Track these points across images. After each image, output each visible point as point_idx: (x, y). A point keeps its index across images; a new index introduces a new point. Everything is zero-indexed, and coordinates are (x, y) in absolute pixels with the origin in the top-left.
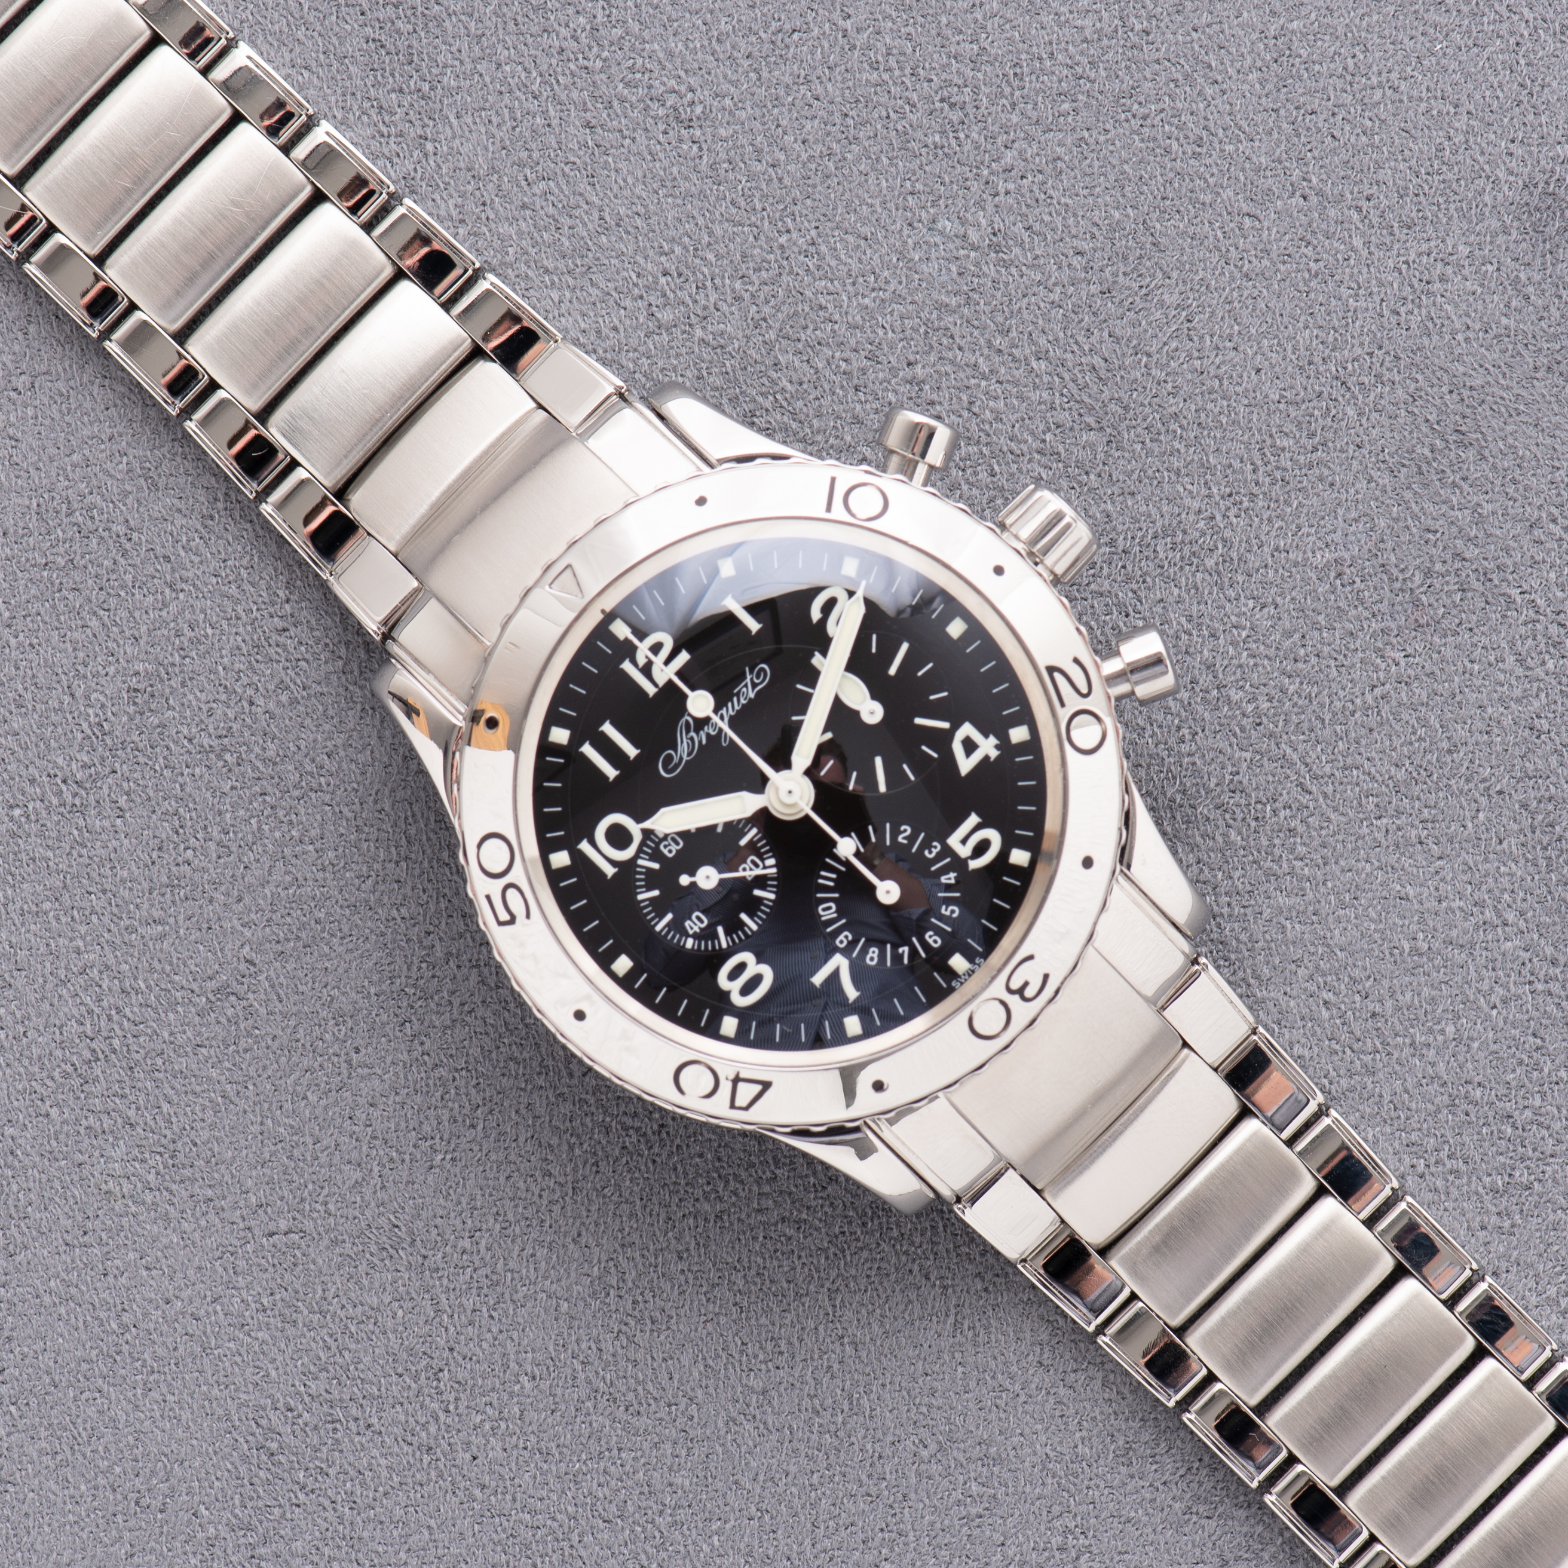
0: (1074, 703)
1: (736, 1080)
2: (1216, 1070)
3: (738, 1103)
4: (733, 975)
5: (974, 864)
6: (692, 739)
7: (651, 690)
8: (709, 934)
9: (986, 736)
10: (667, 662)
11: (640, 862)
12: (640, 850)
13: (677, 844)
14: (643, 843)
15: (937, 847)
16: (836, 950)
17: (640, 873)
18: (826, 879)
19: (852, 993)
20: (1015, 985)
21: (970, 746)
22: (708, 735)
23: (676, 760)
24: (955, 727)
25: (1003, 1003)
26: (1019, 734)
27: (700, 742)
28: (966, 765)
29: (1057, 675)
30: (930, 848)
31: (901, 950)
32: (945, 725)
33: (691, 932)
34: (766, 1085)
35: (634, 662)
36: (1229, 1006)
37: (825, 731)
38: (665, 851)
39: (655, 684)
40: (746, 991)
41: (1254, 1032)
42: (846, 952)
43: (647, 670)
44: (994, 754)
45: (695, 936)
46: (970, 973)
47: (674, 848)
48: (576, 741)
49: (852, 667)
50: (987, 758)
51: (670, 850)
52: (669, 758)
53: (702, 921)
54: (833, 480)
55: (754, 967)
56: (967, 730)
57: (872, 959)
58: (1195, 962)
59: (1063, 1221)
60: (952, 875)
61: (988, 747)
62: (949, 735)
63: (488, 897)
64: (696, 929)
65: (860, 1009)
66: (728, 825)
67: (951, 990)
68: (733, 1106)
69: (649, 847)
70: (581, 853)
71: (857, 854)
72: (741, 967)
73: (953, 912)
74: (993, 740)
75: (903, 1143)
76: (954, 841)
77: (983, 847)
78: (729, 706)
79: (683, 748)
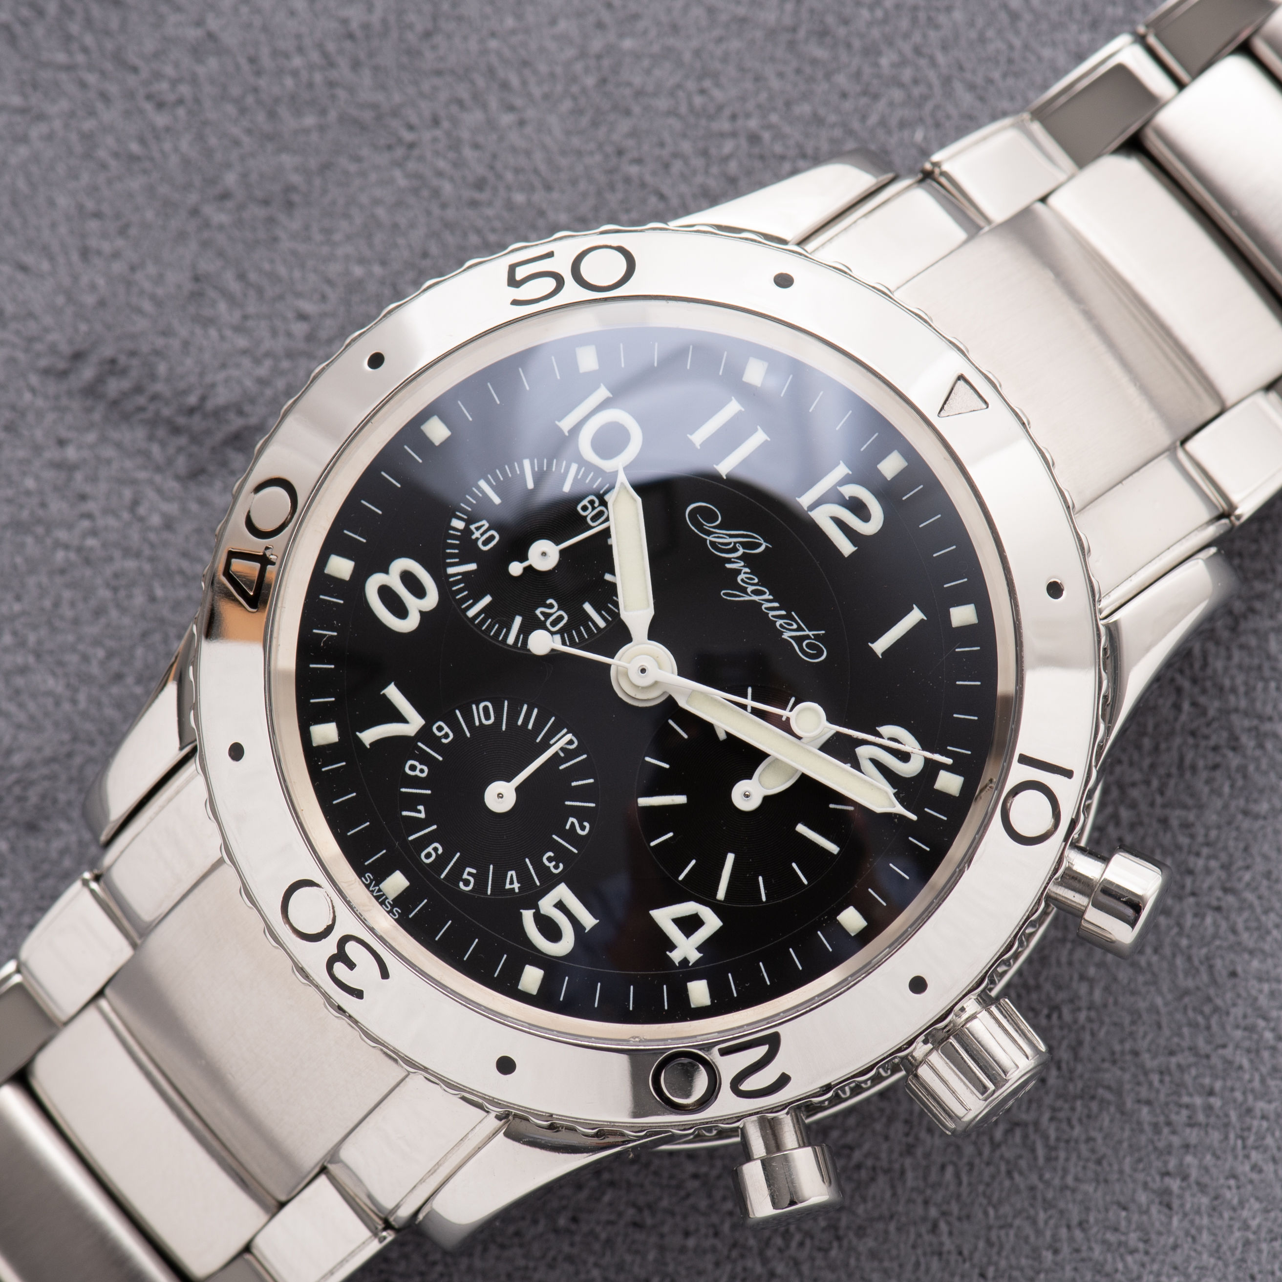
0: (727, 1068)
1: (264, 561)
4: (408, 579)
5: (528, 916)
6: (735, 550)
7: (804, 499)
8: (468, 551)
9: (699, 949)
11: (574, 467)
12: (590, 467)
13: (594, 519)
14: (599, 472)
15: (556, 869)
16: (429, 720)
17: (559, 466)
18: (528, 716)
19: (369, 736)
21: (689, 925)
22: (738, 572)
23: (707, 526)
24: (717, 907)
25: (330, 931)
26: (699, 992)
27: (729, 561)
28: (664, 917)
29: (766, 1048)
30: (555, 859)
31: (421, 808)
32: (721, 894)
33: (473, 527)
35: (846, 480)
38: (585, 502)
39: (813, 506)
40: (386, 593)
42: (425, 734)
43: (832, 497)
44: (676, 956)
45: (467, 532)
46: (381, 898)
47: (589, 514)
48: (746, 393)
50: (672, 947)
52: (712, 517)
53: (485, 543)
54: (1069, 774)
55: (415, 606)
56: (712, 923)
57: (413, 768)
58: (388, 1226)
59: (66, 1023)
60: (516, 886)
61: (686, 949)
62: (708, 899)
63: (550, 255)
64: (477, 534)
65: (347, 746)
66: (612, 588)
67: (360, 871)
68: (232, 555)
69: (594, 480)
70: (595, 388)
72: (419, 591)
73: (467, 883)
74: (694, 956)
75: (170, 800)
76: (562, 892)
77: (552, 931)
78: (776, 605)
79: (723, 537)
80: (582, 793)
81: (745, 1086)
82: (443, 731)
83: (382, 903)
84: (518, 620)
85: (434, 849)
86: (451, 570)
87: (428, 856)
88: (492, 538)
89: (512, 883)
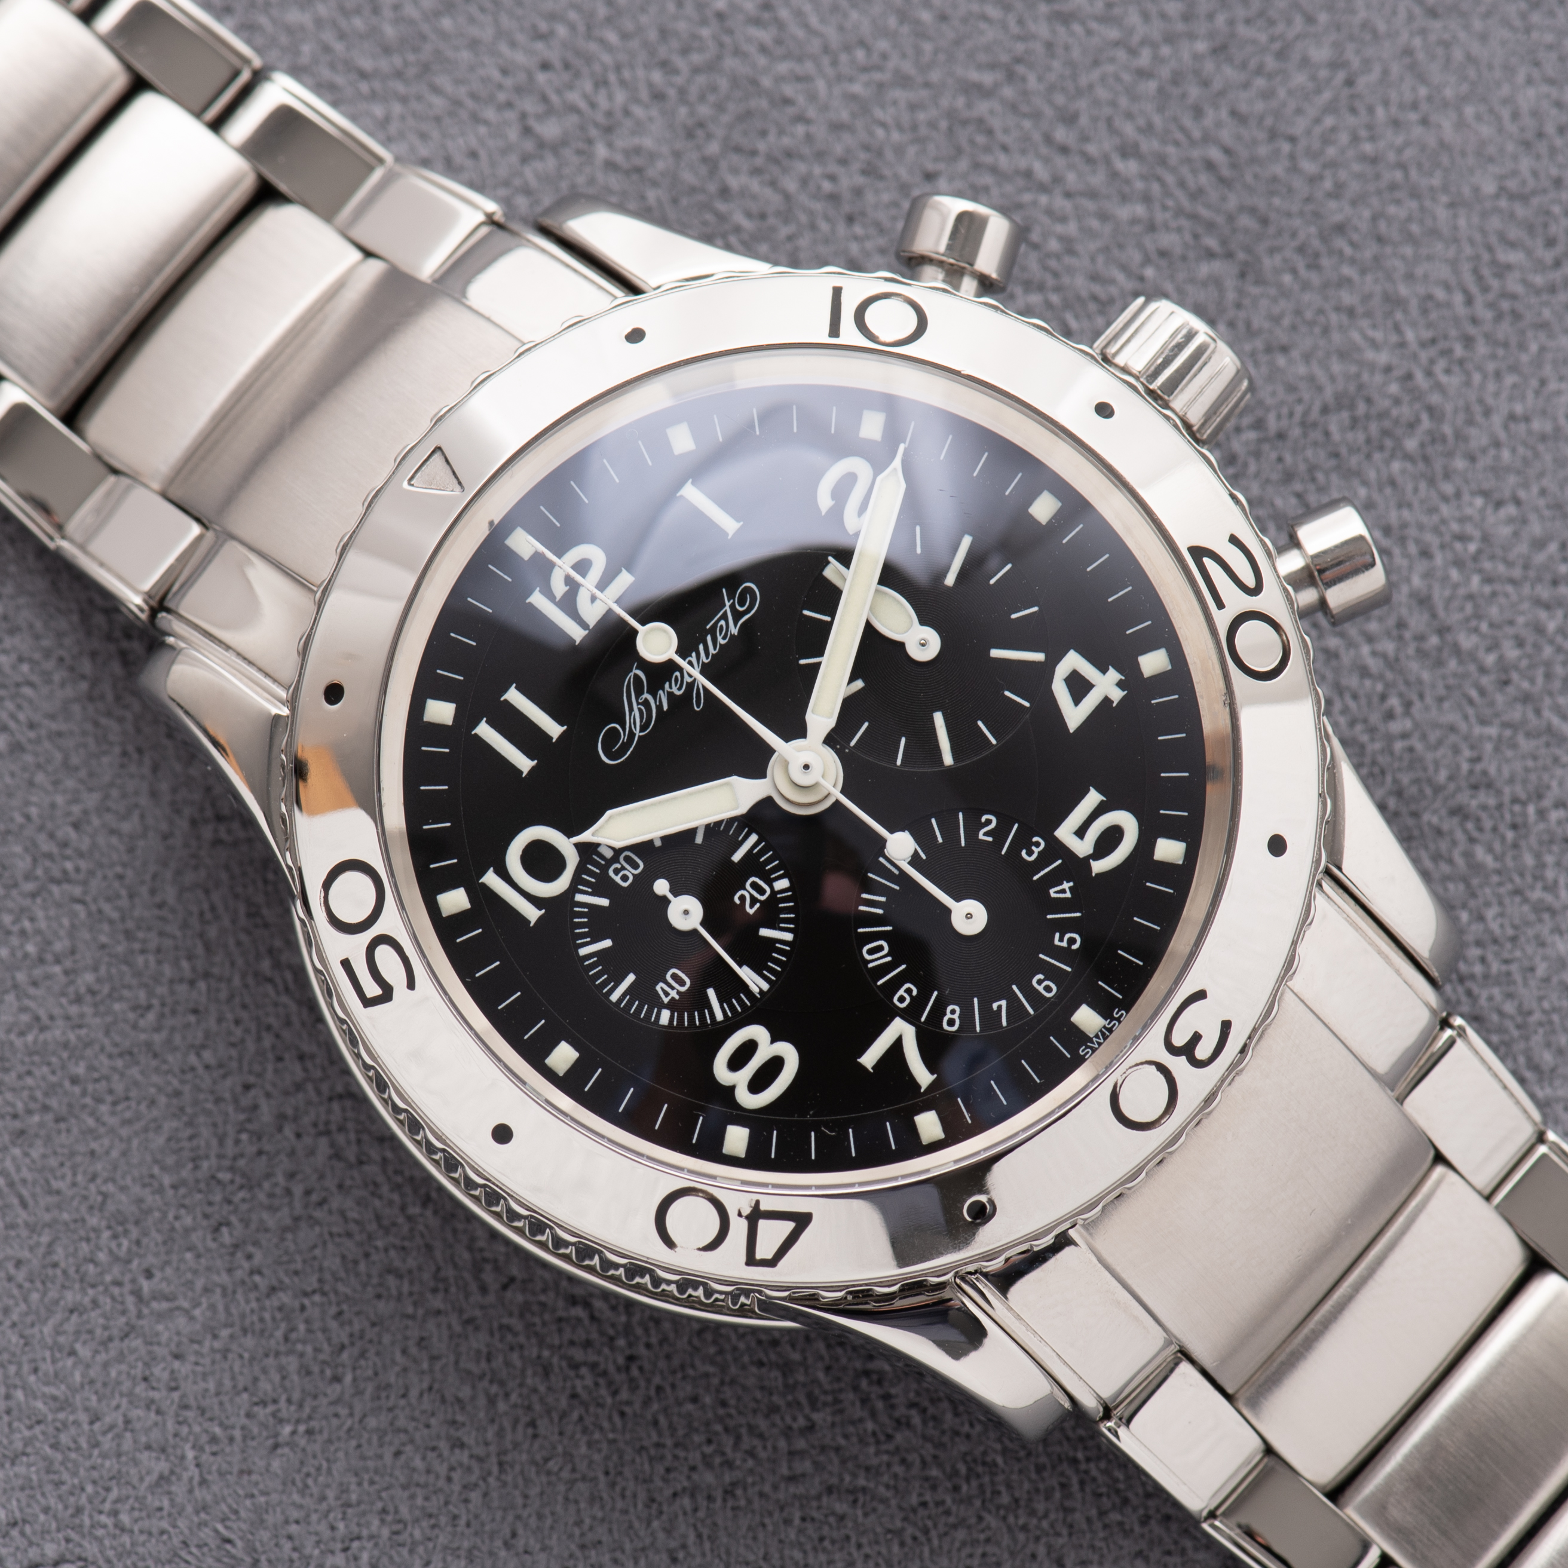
0: (1236, 601)
1: (755, 1216)
2: (1488, 1198)
3: (759, 1255)
4: (737, 1062)
5: (1099, 867)
6: (646, 703)
7: (577, 634)
8: (695, 1000)
9: (1104, 671)
10: (602, 586)
11: (579, 898)
12: (577, 880)
13: (635, 866)
14: (580, 869)
15: (1040, 844)
16: (894, 1012)
17: (581, 915)
18: (871, 904)
19: (924, 1077)
20: (1179, 1039)
21: (1079, 686)
22: (670, 695)
23: (624, 737)
24: (1054, 658)
25: (1163, 1069)
26: (1153, 662)
27: (659, 707)
28: (1074, 715)
29: (1207, 561)
30: (1029, 847)
31: (995, 1006)
32: (1039, 657)
33: (666, 1000)
34: (802, 1221)
35: (549, 594)
36: (1503, 1094)
37: (852, 679)
38: (617, 879)
39: (583, 624)
40: (757, 1085)
41: (1541, 1139)
42: (910, 1015)
43: (568, 604)
44: (1117, 695)
45: (672, 1006)
46: (1105, 1033)
47: (630, 872)
48: (466, 719)
50: (1107, 701)
51: (624, 877)
52: (613, 735)
53: (682, 983)
54: (837, 292)
55: (766, 1050)
56: (1073, 661)
57: (951, 1022)
58: (1446, 1023)
59: (1268, 1448)
60: (1066, 885)
61: (1107, 686)
62: (1046, 671)
63: (346, 964)
64: (673, 994)
65: (939, 1100)
66: (711, 830)
67: (1078, 1061)
68: (751, 1260)
69: (591, 874)
70: (486, 888)
71: (915, 861)
72: (748, 1049)
73: (1072, 941)
74: (1113, 675)
76: (1065, 832)
77: (1111, 839)
78: (701, 647)
79: (634, 717)
80: (951, 831)
81: (1250, 581)
82: (904, 995)
83: (1110, 1030)
84: (764, 932)
85: (1041, 984)
86: (719, 1017)
87: (1048, 989)
88: (675, 977)
89: (1063, 890)
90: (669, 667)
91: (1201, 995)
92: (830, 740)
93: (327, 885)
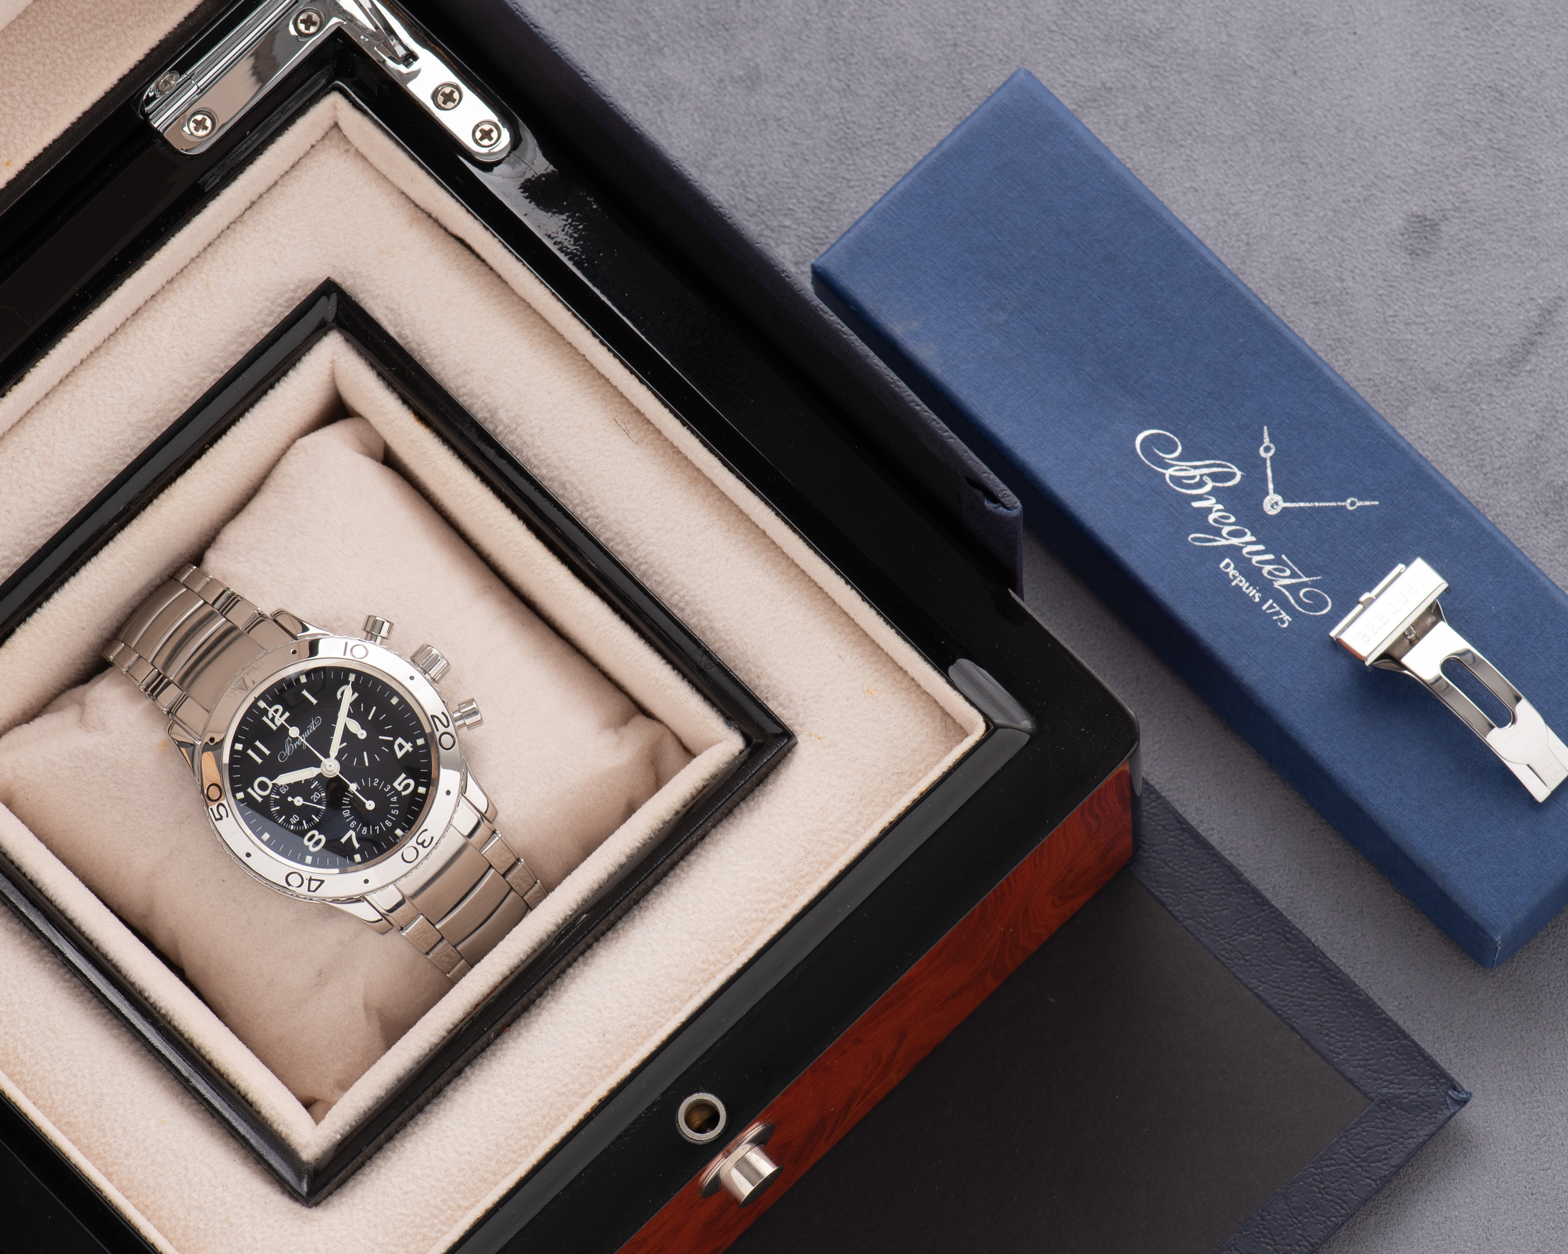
0: (442, 729)
1: (310, 880)
2: (502, 876)
3: (311, 890)
4: (310, 839)
5: (404, 793)
6: (291, 746)
7: (274, 728)
8: (300, 823)
9: (408, 743)
10: (281, 716)
11: (272, 796)
12: (271, 791)
13: (286, 788)
14: (273, 788)
15: (389, 787)
16: (350, 828)
17: (272, 800)
18: (346, 800)
19: (357, 845)
20: (420, 841)
21: (401, 747)
22: (298, 744)
23: (285, 755)
24: (395, 739)
25: (415, 848)
26: (420, 741)
27: (294, 747)
28: (399, 754)
29: (435, 718)
30: (386, 787)
31: (376, 828)
32: (391, 739)
34: (322, 882)
35: (268, 717)
37: (342, 742)
38: (282, 791)
39: (276, 725)
40: (315, 845)
41: (518, 860)
42: (354, 829)
43: (272, 721)
44: (411, 749)
45: (294, 824)
46: (403, 836)
47: (285, 790)
48: (245, 749)
49: (349, 715)
50: (408, 751)
51: (283, 791)
52: (282, 754)
53: (297, 818)
54: (346, 643)
55: (318, 836)
56: (400, 740)
57: (364, 832)
58: (494, 832)
61: (408, 747)
62: (393, 742)
63: (212, 809)
64: (294, 821)
65: (359, 851)
66: (306, 780)
67: (395, 843)
68: (309, 890)
69: (275, 790)
70: (248, 793)
71: (357, 790)
72: (313, 836)
73: (396, 812)
74: (410, 744)
76: (396, 784)
77: (407, 786)
79: (288, 750)
80: (366, 782)
81: (446, 724)
82: (353, 824)
84: (318, 806)
86: (306, 828)
87: (389, 824)
88: (295, 817)
89: (394, 799)
90: (297, 738)
91: (426, 830)
92: (336, 758)
93: (208, 789)
